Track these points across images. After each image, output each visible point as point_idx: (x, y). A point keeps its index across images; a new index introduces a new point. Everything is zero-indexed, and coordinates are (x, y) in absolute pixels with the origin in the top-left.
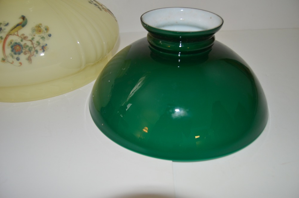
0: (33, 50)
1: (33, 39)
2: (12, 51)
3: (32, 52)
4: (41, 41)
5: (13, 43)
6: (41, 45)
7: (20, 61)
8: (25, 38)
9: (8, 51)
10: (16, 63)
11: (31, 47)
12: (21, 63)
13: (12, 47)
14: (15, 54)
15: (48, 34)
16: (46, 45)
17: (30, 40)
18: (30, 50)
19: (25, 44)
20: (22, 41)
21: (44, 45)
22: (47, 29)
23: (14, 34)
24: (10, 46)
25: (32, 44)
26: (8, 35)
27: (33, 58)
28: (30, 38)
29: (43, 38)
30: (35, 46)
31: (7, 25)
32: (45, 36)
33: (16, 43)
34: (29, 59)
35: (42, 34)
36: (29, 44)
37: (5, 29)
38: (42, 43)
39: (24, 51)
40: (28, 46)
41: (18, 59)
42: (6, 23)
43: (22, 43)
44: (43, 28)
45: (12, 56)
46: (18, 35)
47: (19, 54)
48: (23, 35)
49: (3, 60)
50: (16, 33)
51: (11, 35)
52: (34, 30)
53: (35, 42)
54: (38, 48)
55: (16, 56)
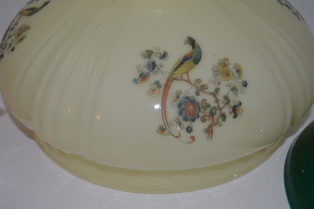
0: (218, 112)
1: (217, 90)
2: (180, 113)
3: (216, 117)
4: (231, 96)
5: (181, 96)
6: (232, 104)
7: (192, 134)
8: (203, 88)
9: (173, 112)
10: (186, 136)
11: (215, 108)
12: (193, 138)
13: (179, 106)
14: (186, 120)
15: (241, 81)
16: (240, 104)
17: (212, 94)
18: (212, 114)
19: (205, 100)
20: (198, 94)
21: (237, 103)
22: (239, 71)
23: (181, 79)
24: (176, 104)
25: (217, 101)
26: (170, 80)
27: (216, 129)
28: (211, 89)
29: (234, 89)
30: (221, 105)
31: (164, 56)
32: (237, 85)
33: (187, 98)
34: (209, 131)
35: (233, 82)
36: (210, 100)
37: (162, 66)
38: (234, 99)
39: (201, 114)
40: (208, 106)
41: (189, 130)
42: (162, 52)
43: (199, 99)
44: (231, 68)
45: (180, 124)
46: (189, 81)
47: (193, 120)
48: (199, 80)
49: (162, 130)
50: (185, 77)
51: (175, 79)
52: (216, 72)
53: (220, 97)
54: (227, 110)
55: (186, 124)
